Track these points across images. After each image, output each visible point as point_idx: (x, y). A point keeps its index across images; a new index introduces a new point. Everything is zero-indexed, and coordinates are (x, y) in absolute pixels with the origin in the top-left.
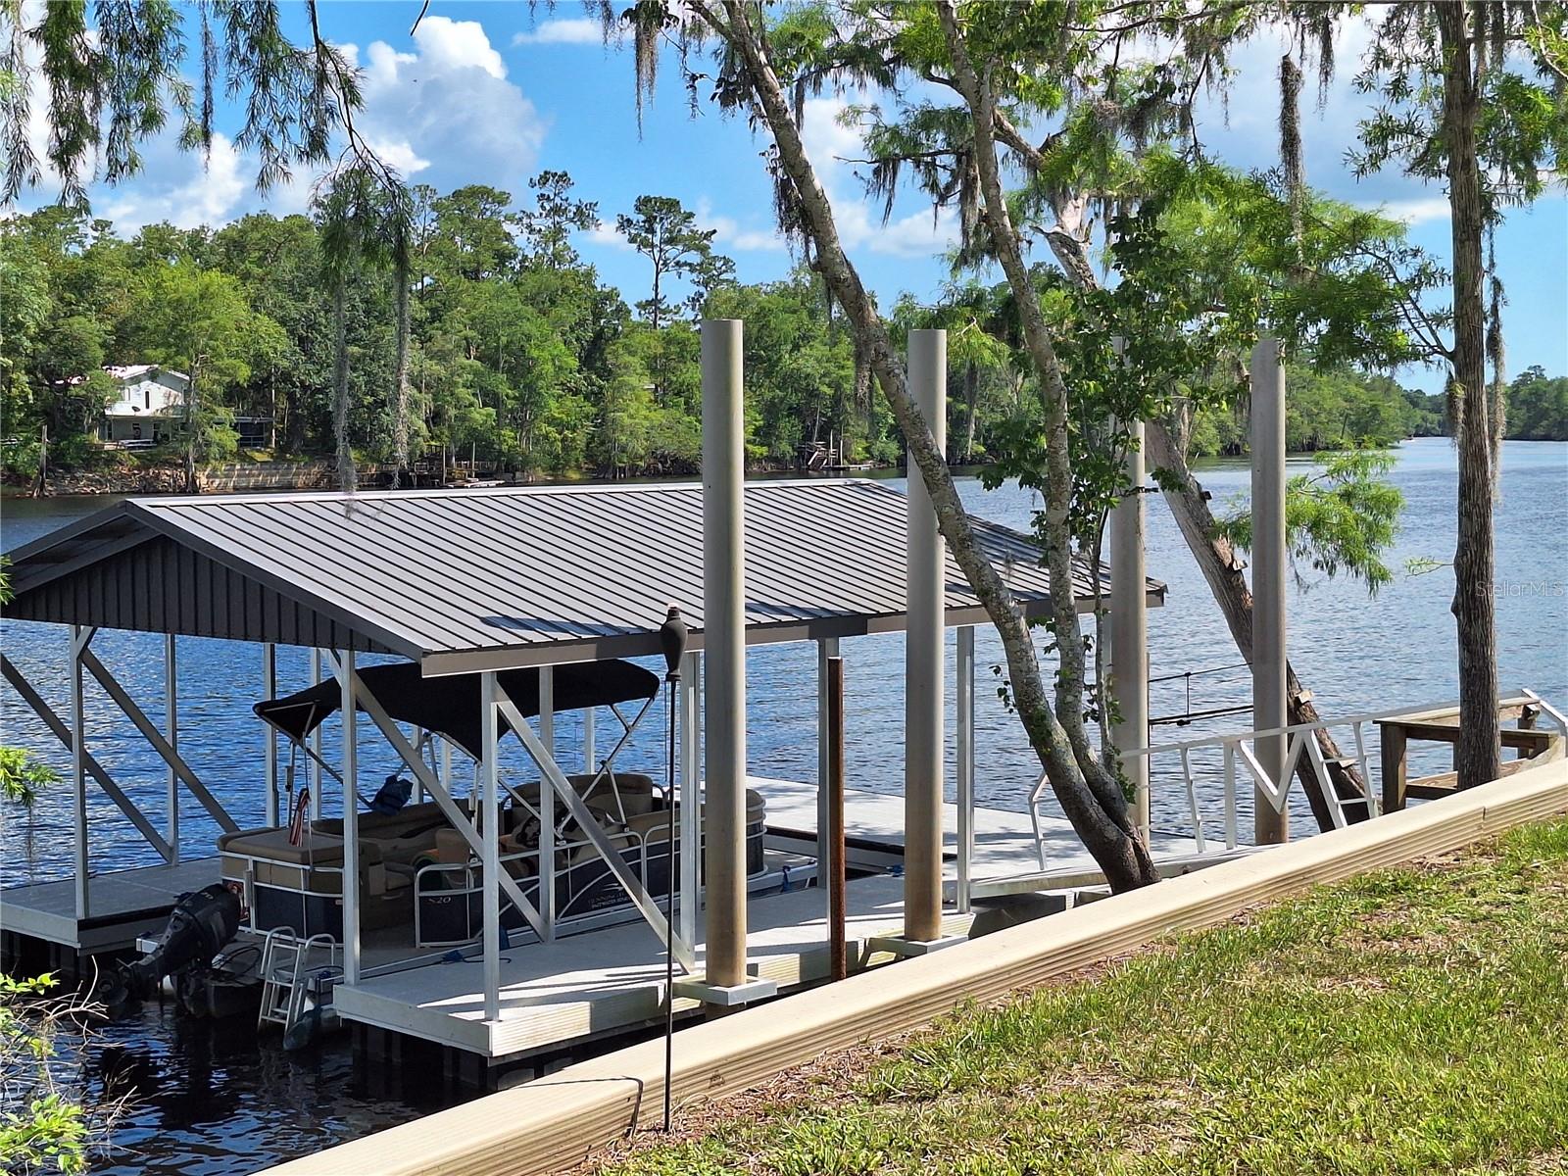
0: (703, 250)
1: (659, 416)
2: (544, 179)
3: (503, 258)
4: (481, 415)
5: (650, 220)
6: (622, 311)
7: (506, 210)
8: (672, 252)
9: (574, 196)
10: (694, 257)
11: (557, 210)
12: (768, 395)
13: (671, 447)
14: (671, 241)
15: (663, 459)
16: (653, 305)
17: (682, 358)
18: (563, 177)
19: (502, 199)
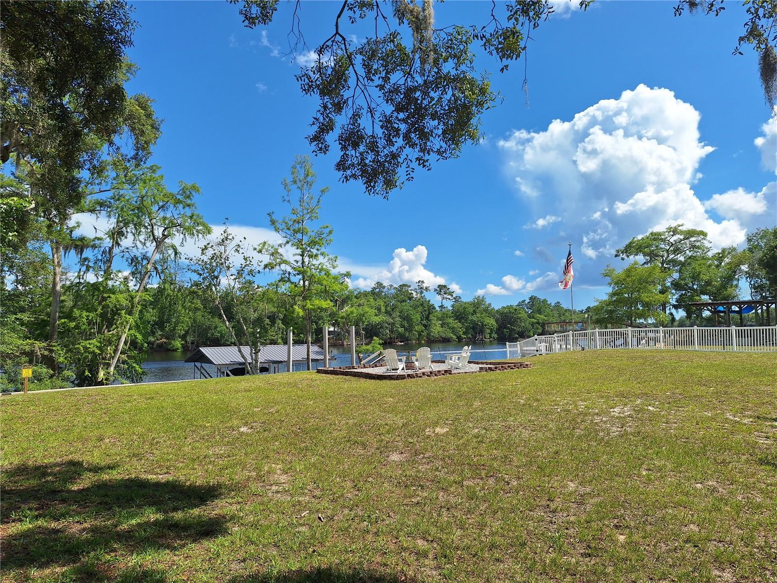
0: (452, 296)
1: (440, 329)
2: (419, 282)
3: (410, 299)
4: (401, 330)
5: (440, 289)
6: (434, 308)
7: (410, 289)
8: (445, 296)
9: (425, 285)
10: (449, 297)
11: (421, 288)
12: (466, 325)
13: (444, 336)
14: (445, 294)
15: (443, 338)
16: (442, 307)
17: (447, 317)
18: (423, 282)
19: (409, 286)
